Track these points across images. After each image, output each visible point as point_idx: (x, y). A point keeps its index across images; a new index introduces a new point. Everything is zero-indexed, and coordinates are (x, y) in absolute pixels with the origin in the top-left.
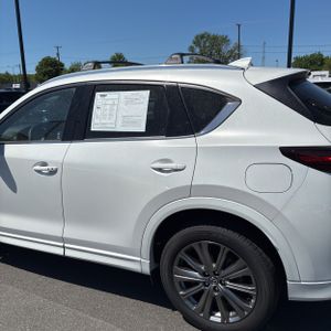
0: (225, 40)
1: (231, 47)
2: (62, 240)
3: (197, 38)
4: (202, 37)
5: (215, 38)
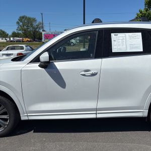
0: (34, 20)
1: (37, 23)
2: (96, 110)
3: (20, 17)
4: (23, 17)
5: (29, 19)
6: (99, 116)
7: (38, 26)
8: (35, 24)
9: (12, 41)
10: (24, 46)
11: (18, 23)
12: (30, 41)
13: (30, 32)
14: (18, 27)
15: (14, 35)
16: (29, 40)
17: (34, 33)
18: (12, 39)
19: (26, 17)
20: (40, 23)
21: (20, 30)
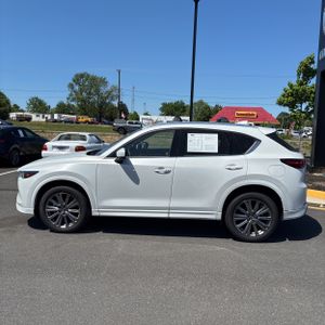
0: (104, 82)
1: (109, 88)
2: (170, 208)
3: (77, 76)
4: (82, 76)
5: (94, 79)
6: (171, 216)
7: (109, 93)
8: (103, 90)
9: (56, 121)
10: (86, 134)
11: (71, 86)
12: (92, 123)
13: (93, 103)
14: (71, 95)
15: (62, 109)
16: (89, 119)
17: (101, 107)
18: (56, 116)
19: (88, 75)
20: (114, 88)
21: (73, 100)
